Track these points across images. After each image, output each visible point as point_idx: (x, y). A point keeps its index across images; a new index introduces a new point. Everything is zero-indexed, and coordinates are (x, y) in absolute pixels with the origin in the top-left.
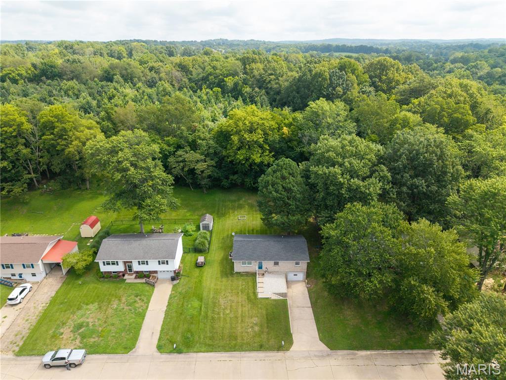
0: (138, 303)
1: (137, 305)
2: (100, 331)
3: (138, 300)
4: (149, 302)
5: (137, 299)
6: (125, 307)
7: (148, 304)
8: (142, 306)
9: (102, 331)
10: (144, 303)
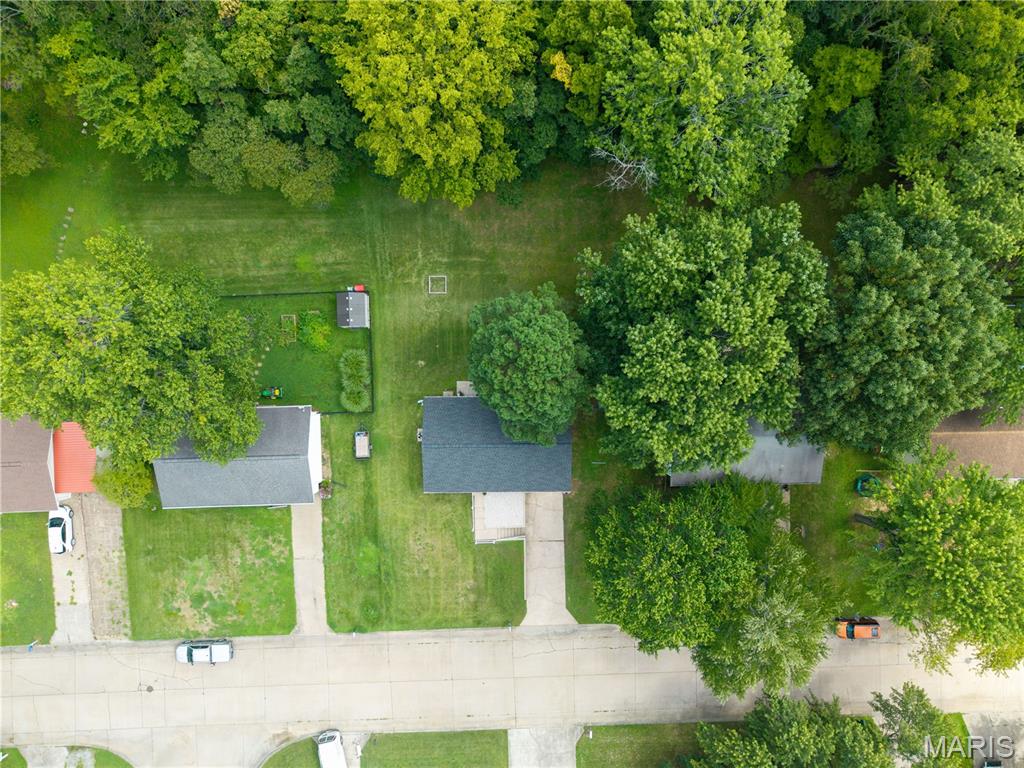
0: (273, 549)
1: (274, 553)
2: (235, 605)
3: (271, 543)
4: (291, 541)
5: (269, 542)
6: (256, 561)
7: (291, 546)
8: (282, 552)
9: (237, 604)
10: (284, 546)
